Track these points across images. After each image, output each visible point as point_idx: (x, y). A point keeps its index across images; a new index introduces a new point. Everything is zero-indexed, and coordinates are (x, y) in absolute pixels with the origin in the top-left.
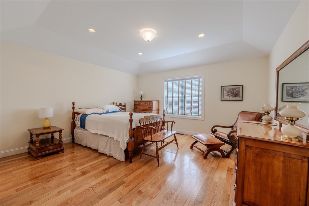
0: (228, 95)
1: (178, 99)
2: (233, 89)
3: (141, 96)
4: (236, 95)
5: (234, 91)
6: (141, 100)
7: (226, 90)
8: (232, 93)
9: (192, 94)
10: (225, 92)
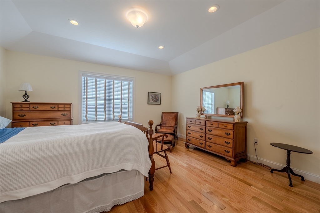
0: (153, 100)
1: (105, 102)
2: (156, 95)
3: (26, 94)
4: (157, 100)
5: (156, 97)
6: (26, 101)
7: (151, 96)
8: (155, 99)
9: (121, 97)
10: (151, 97)
